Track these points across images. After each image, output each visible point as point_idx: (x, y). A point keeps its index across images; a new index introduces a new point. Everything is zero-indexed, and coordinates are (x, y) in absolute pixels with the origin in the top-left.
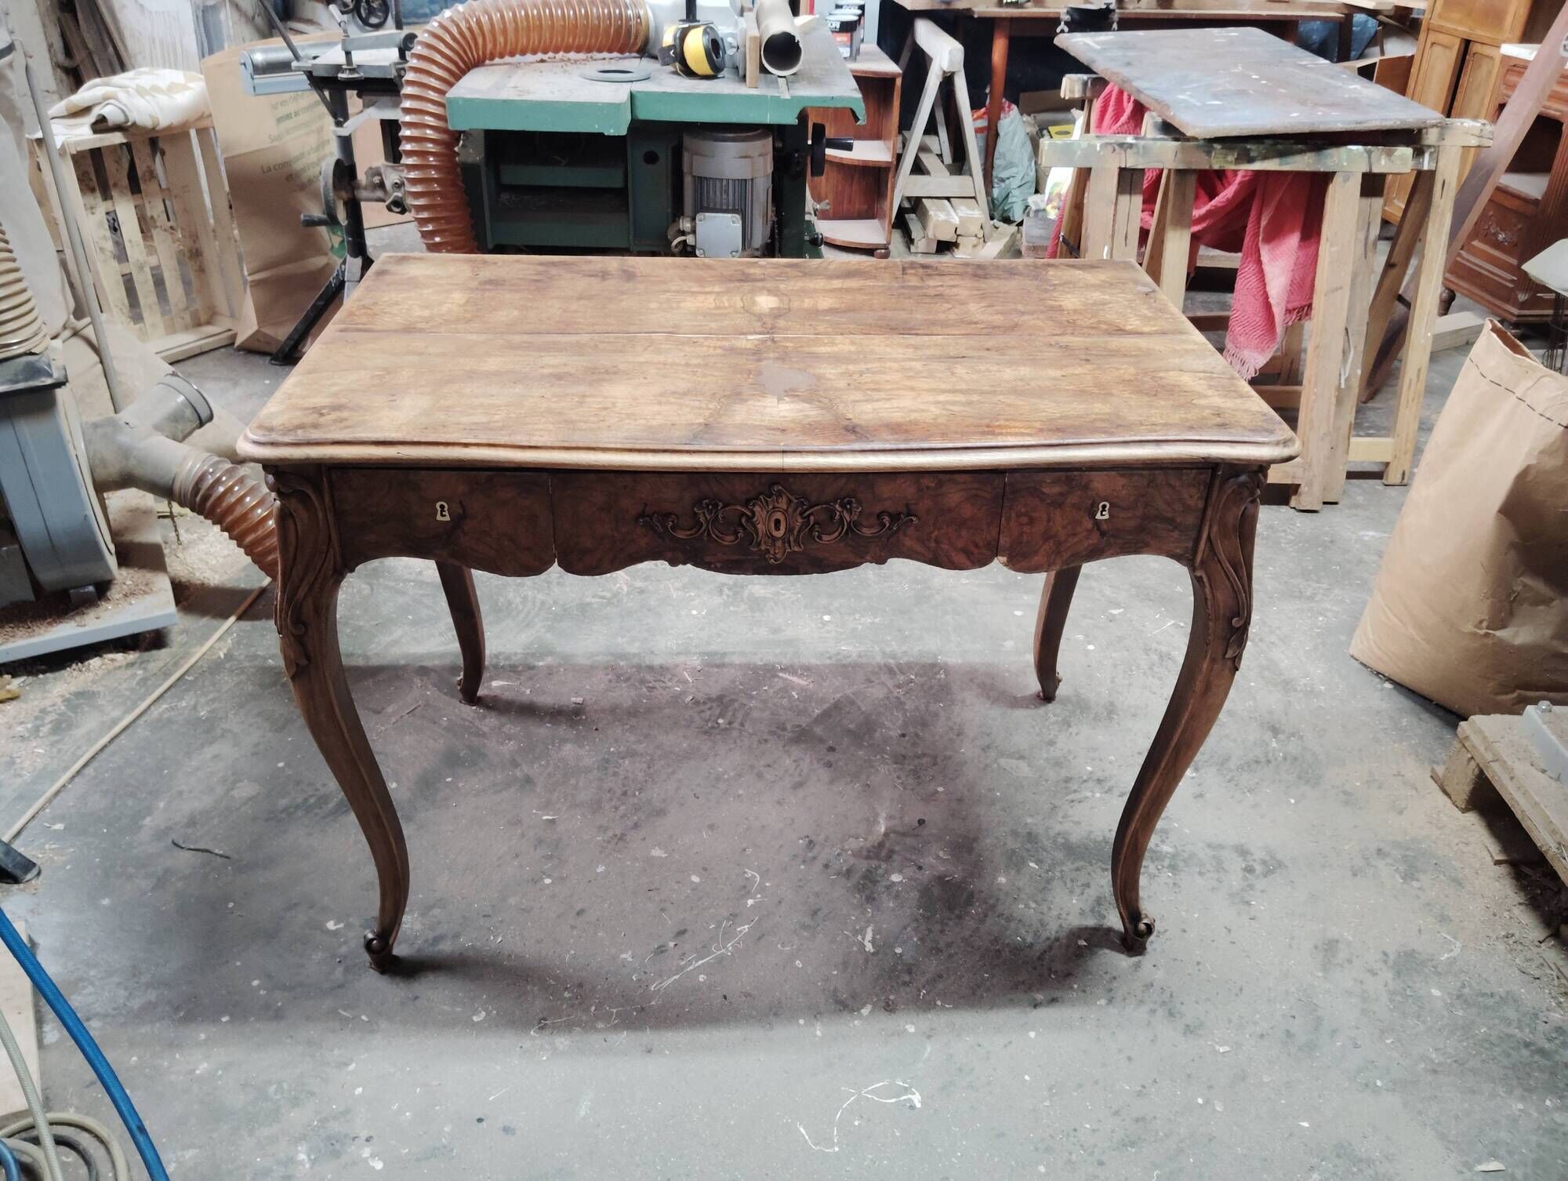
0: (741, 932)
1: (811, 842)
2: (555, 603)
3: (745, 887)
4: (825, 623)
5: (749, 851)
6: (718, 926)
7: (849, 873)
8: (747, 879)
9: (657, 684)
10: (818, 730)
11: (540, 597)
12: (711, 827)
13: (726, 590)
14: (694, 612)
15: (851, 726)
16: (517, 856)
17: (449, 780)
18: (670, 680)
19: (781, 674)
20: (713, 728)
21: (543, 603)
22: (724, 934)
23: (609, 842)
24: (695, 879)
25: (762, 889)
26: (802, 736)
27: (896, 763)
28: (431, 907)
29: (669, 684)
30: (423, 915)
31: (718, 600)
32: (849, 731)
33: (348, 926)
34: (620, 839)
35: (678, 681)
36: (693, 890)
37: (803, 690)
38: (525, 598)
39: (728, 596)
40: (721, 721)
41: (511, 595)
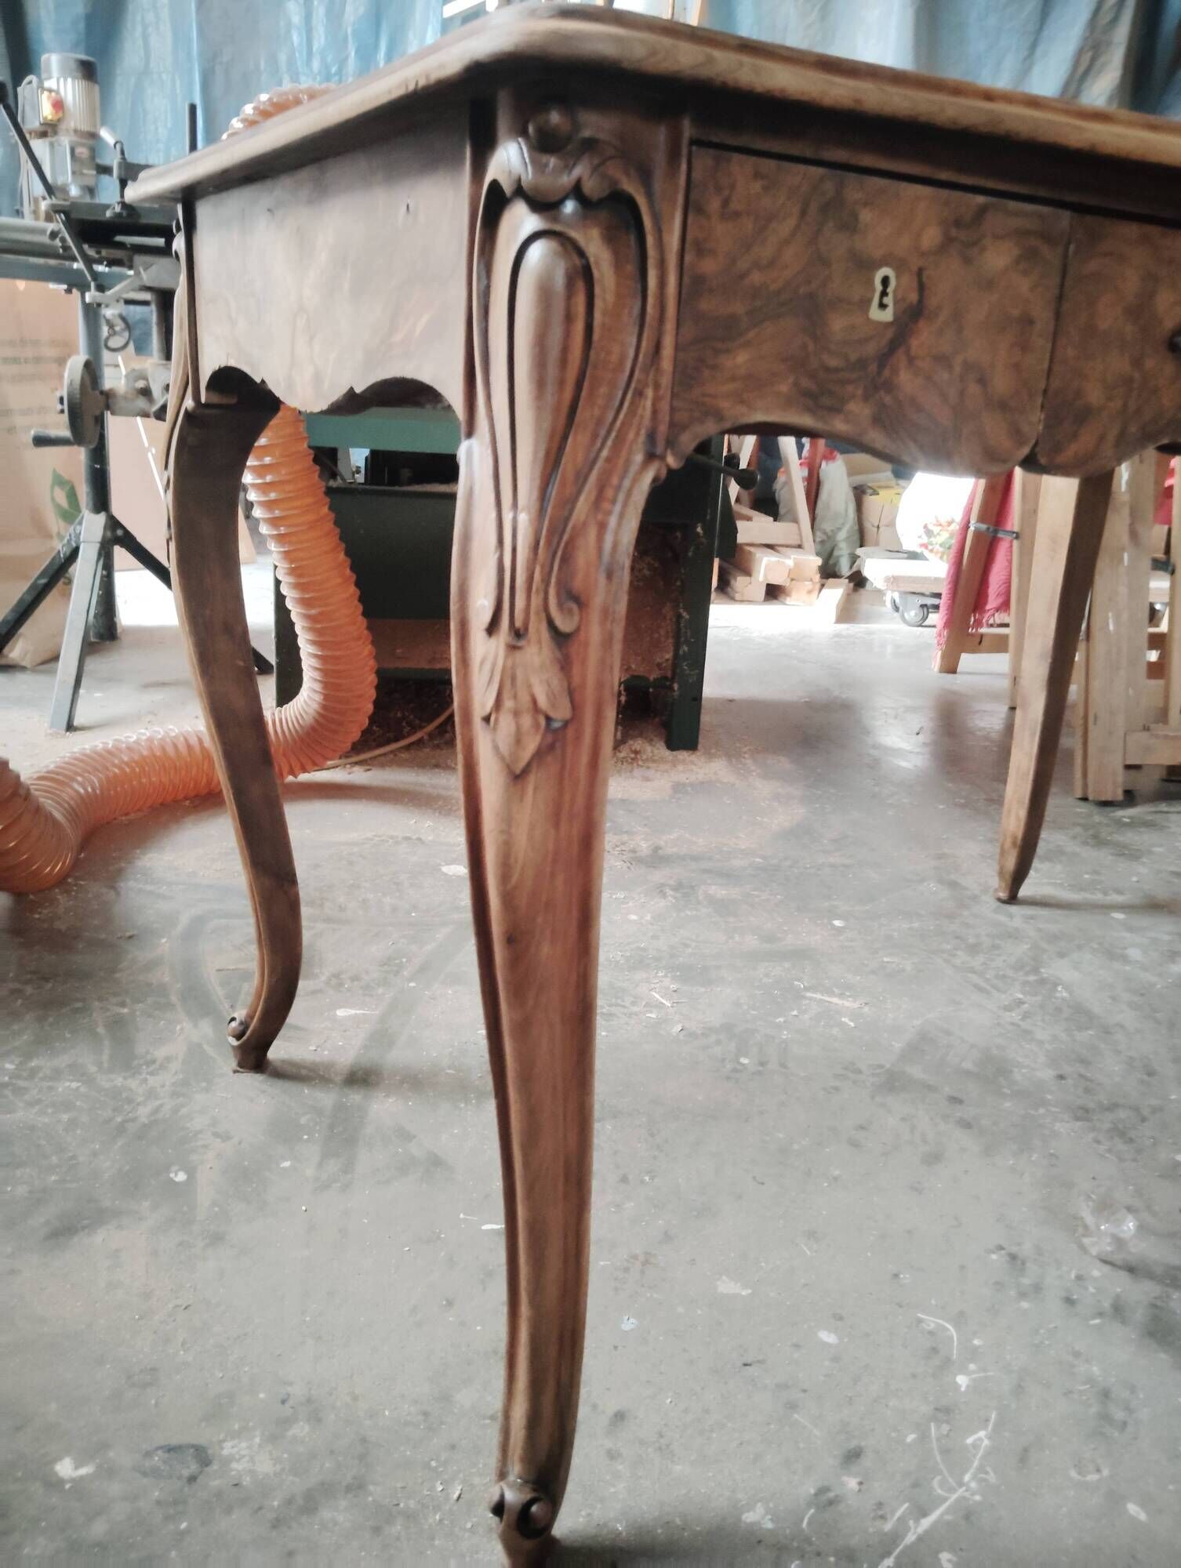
0: (975, 1446)
1: (1013, 1257)
2: (415, 907)
3: (935, 1350)
4: (839, 930)
5: (906, 1278)
6: (924, 1437)
7: (1118, 1310)
8: (931, 1333)
9: (613, 1010)
10: (916, 1071)
11: (388, 900)
12: (811, 1235)
13: (669, 892)
14: (633, 917)
15: (968, 1065)
16: (450, 1303)
17: (287, 1164)
18: (633, 1003)
19: (809, 994)
20: (735, 1070)
21: (394, 909)
22: (945, 1452)
23: (626, 1270)
24: (827, 1337)
25: (973, 1354)
26: (892, 1082)
27: (1077, 1119)
28: (286, 1422)
29: (635, 1009)
30: (273, 1439)
31: (660, 904)
32: (968, 1073)
33: (108, 1472)
34: (646, 1263)
35: (647, 1005)
36: (836, 1359)
37: (854, 1016)
38: (365, 901)
39: (675, 898)
40: (744, 1061)
41: (342, 900)
